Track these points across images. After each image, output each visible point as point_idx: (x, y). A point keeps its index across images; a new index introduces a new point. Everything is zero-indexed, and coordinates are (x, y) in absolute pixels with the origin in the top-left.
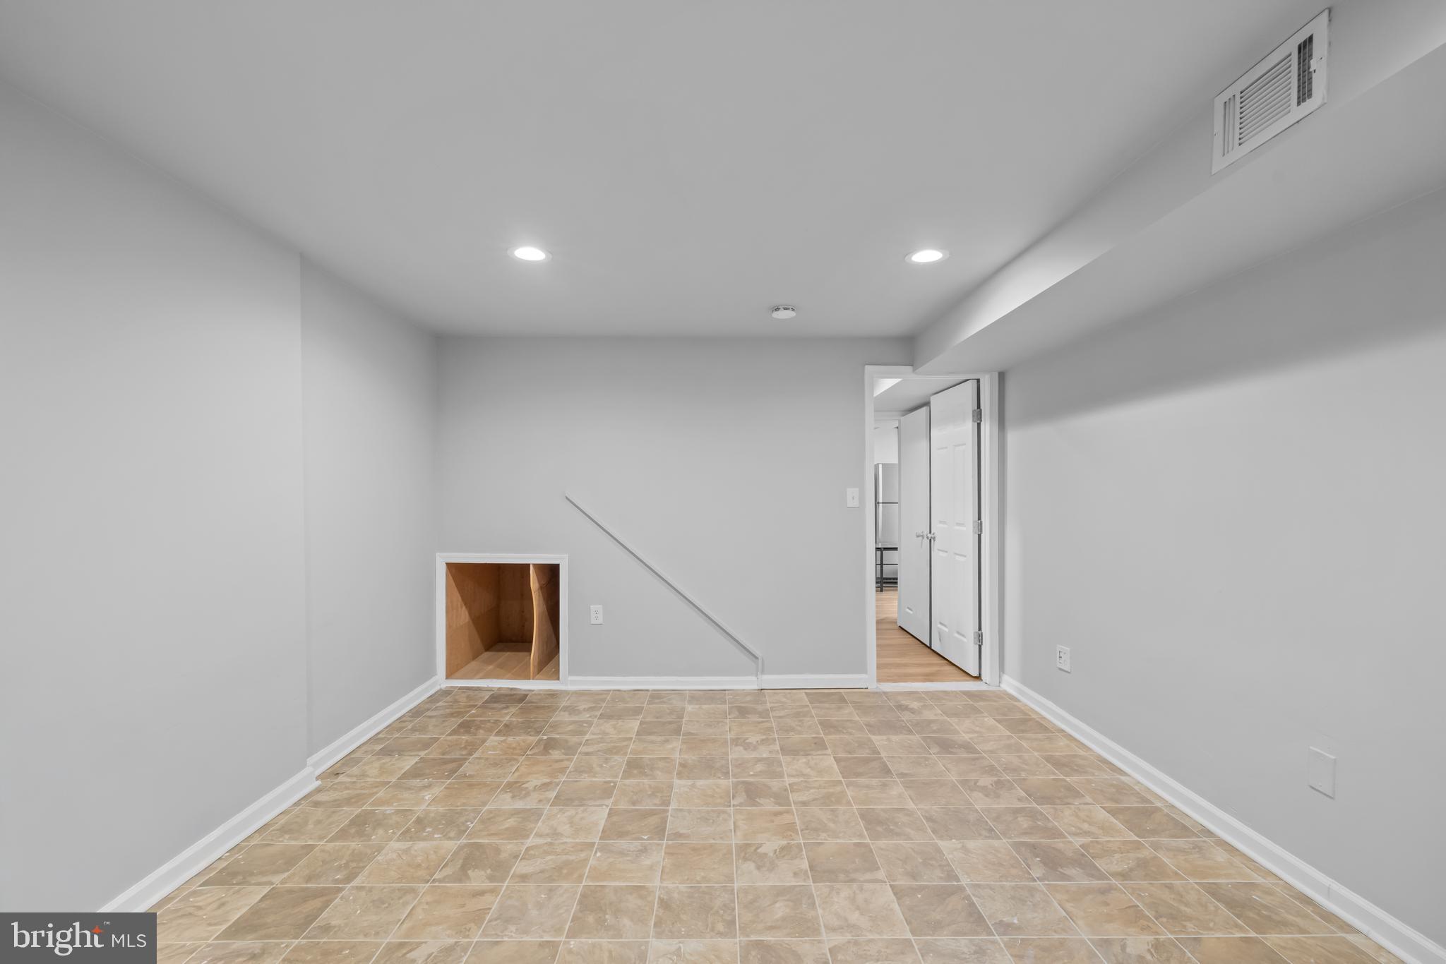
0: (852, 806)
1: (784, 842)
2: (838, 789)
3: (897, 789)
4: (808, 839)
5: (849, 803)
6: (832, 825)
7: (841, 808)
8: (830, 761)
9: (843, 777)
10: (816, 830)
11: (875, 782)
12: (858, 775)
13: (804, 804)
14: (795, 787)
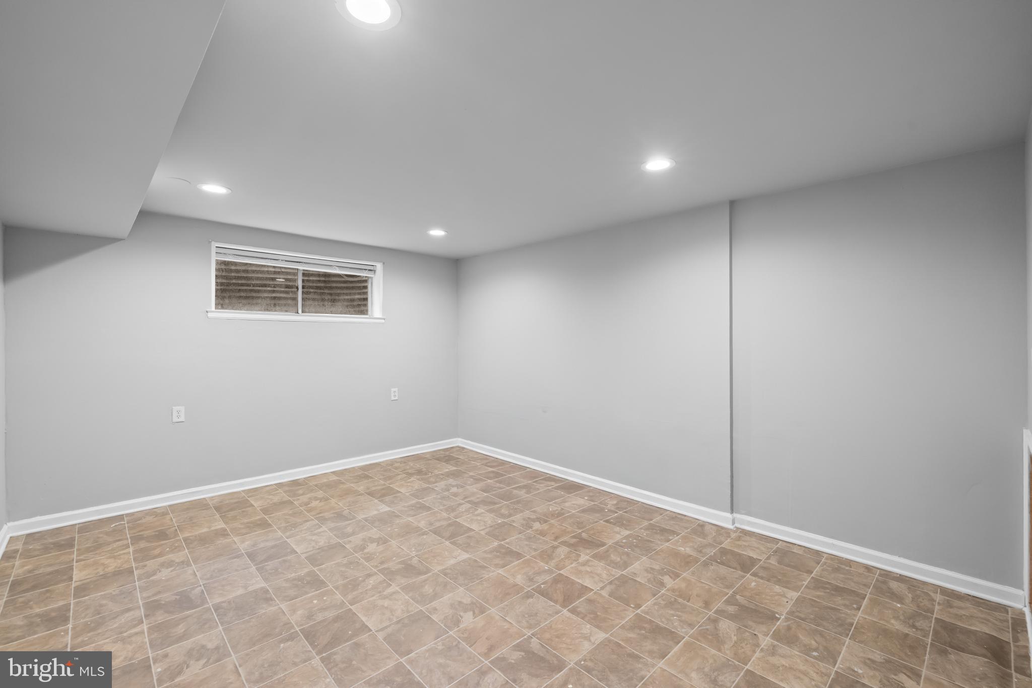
0: (334, 587)
1: (366, 551)
2: (350, 597)
3: (296, 618)
4: (353, 557)
5: (337, 588)
6: (343, 569)
7: (341, 582)
8: (371, 623)
9: (350, 610)
10: (351, 563)
11: (320, 617)
12: (336, 619)
13: (369, 576)
14: (385, 584)
